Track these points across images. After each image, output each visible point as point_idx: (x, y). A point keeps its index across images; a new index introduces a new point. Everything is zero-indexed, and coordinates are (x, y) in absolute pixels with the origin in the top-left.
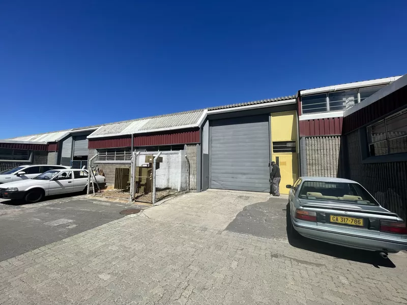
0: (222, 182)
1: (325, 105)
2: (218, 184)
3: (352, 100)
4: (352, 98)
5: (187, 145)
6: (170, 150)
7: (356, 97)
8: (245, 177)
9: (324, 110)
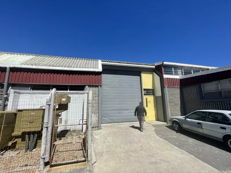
0: (111, 117)
1: (172, 72)
2: (107, 119)
3: (180, 72)
4: (180, 71)
5: (89, 86)
6: (67, 90)
7: (182, 70)
8: (127, 112)
9: (172, 74)
